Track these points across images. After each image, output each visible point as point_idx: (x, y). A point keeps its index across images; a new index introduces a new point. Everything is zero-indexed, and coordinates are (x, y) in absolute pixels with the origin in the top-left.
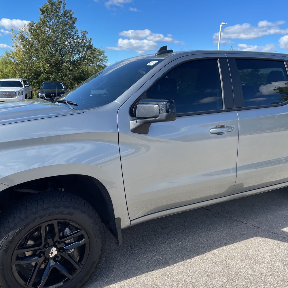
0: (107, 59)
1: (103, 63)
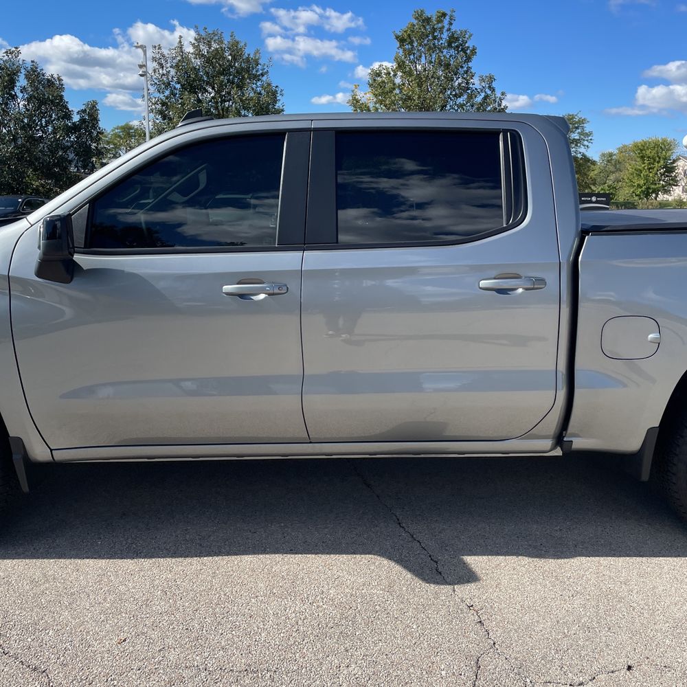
0: (590, 138)
1: (578, 150)
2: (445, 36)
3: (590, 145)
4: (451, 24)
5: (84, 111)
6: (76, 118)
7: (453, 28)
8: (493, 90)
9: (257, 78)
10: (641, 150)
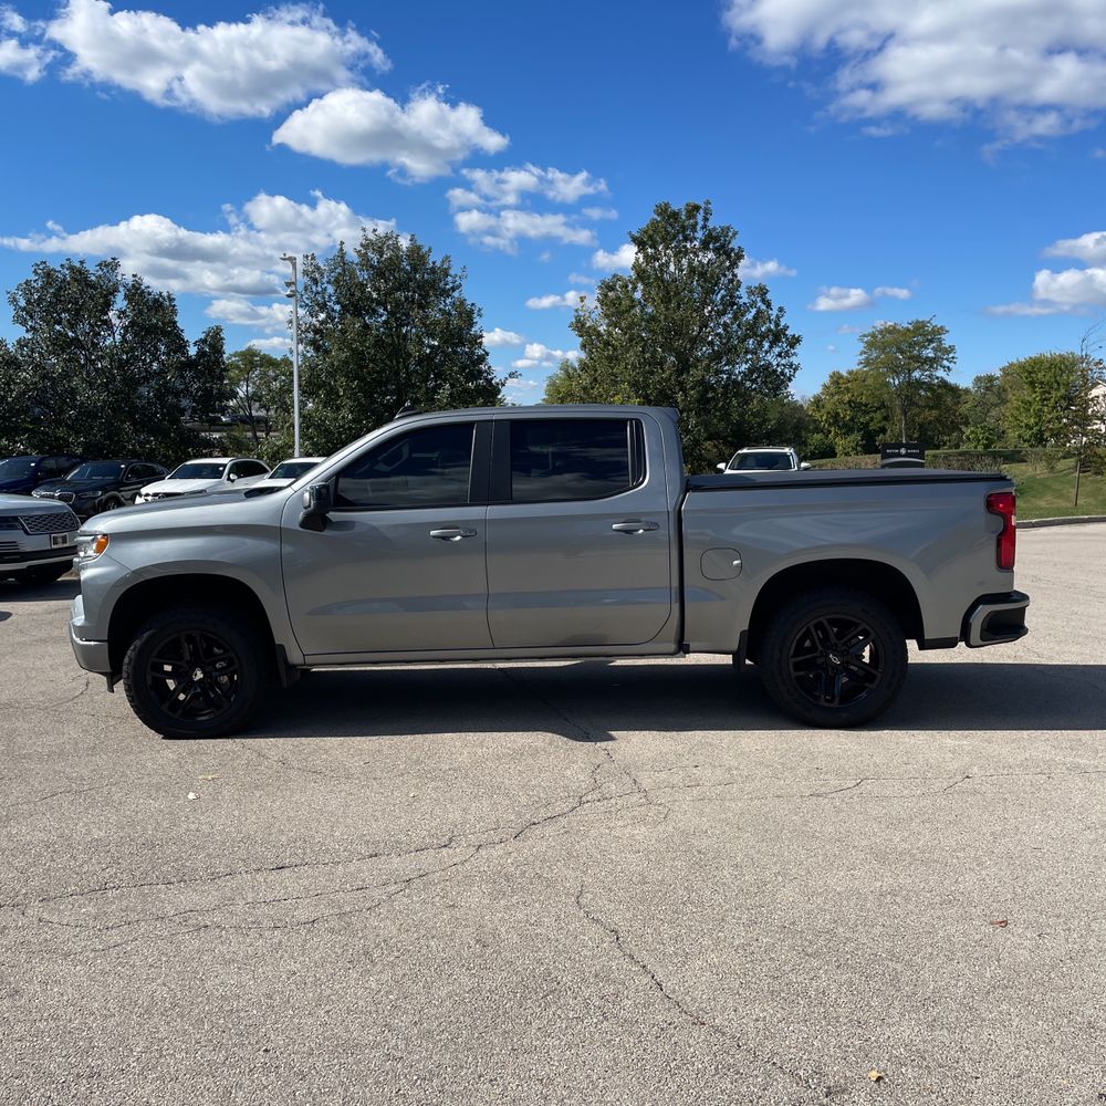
0: (951, 356)
1: (935, 373)
2: (700, 234)
3: (951, 365)
4: (706, 219)
5: (204, 341)
6: (193, 351)
7: (711, 225)
8: (769, 305)
9: (446, 293)
10: (1030, 373)
